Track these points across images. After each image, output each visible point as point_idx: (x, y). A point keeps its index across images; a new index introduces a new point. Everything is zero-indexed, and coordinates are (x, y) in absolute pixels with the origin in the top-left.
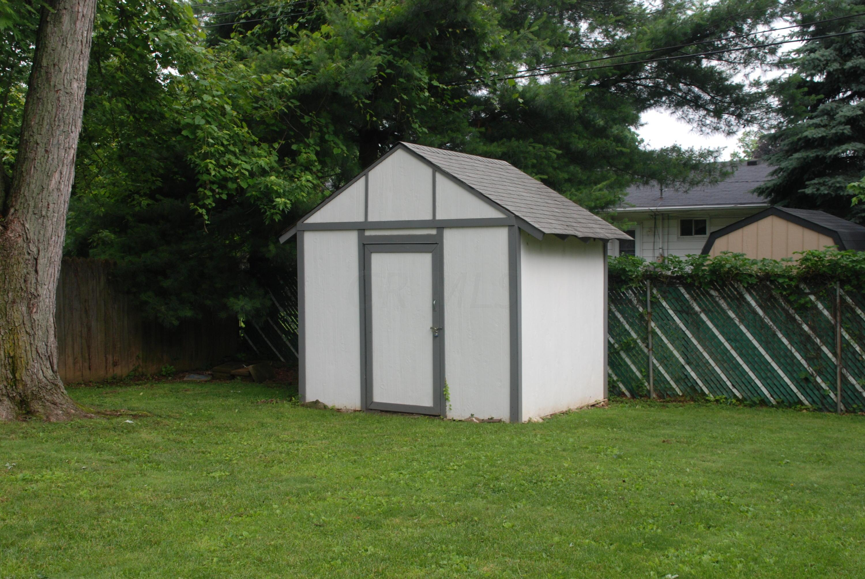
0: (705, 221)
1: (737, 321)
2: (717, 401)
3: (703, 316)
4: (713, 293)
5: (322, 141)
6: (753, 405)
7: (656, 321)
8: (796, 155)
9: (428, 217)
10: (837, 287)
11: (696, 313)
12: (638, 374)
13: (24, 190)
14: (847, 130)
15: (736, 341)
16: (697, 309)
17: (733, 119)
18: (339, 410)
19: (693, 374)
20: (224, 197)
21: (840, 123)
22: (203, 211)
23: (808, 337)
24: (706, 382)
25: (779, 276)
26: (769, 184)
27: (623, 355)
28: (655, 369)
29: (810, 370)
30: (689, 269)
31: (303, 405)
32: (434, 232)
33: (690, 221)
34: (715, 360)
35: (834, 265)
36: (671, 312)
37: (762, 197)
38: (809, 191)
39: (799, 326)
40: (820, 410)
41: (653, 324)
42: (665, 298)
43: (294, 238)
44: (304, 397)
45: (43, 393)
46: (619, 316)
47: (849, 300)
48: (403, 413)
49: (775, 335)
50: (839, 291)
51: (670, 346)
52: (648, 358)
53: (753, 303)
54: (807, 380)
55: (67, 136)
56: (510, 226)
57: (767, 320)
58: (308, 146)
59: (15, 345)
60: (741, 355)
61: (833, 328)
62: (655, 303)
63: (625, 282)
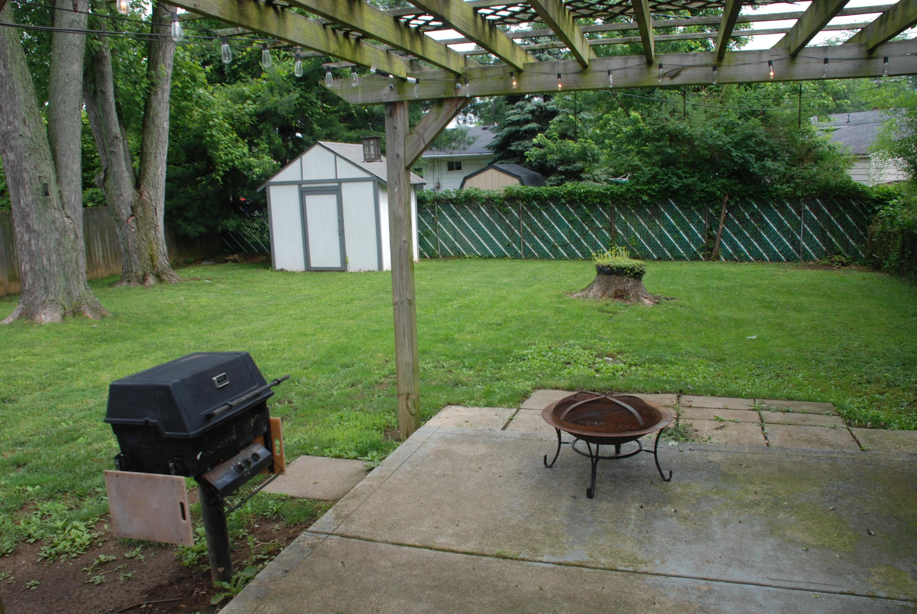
0: (460, 163)
1: (477, 220)
2: (470, 257)
3: (462, 218)
4: (466, 207)
5: (269, 137)
6: (486, 258)
7: (440, 221)
8: (506, 129)
9: (333, 177)
10: (520, 202)
11: (459, 217)
12: (433, 247)
13: (147, 176)
14: (530, 116)
15: (477, 229)
16: (459, 214)
17: (472, 116)
18: (294, 272)
19: (458, 246)
20: (228, 170)
21: (526, 113)
22: (218, 178)
23: (509, 226)
24: (464, 249)
25: (495, 198)
26: (494, 144)
27: (425, 238)
28: (441, 244)
29: (510, 241)
30: (454, 196)
31: (276, 271)
32: (337, 184)
33: (452, 163)
34: (468, 238)
35: (518, 192)
36: (447, 216)
37: (490, 151)
38: (513, 148)
39: (505, 221)
40: (514, 259)
41: (439, 223)
42: (444, 210)
43: (265, 188)
44: (275, 267)
45: (166, 271)
46: (422, 219)
47: (525, 208)
48: (327, 271)
49: (494, 225)
50: (521, 205)
51: (447, 233)
52: (437, 239)
53: (484, 211)
54: (509, 245)
55: (163, 148)
56: (374, 181)
57: (491, 219)
58: (262, 140)
59: (152, 250)
60: (480, 235)
61: (519, 221)
62: (440, 213)
63: (424, 203)
